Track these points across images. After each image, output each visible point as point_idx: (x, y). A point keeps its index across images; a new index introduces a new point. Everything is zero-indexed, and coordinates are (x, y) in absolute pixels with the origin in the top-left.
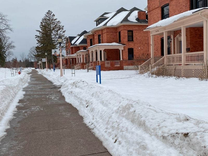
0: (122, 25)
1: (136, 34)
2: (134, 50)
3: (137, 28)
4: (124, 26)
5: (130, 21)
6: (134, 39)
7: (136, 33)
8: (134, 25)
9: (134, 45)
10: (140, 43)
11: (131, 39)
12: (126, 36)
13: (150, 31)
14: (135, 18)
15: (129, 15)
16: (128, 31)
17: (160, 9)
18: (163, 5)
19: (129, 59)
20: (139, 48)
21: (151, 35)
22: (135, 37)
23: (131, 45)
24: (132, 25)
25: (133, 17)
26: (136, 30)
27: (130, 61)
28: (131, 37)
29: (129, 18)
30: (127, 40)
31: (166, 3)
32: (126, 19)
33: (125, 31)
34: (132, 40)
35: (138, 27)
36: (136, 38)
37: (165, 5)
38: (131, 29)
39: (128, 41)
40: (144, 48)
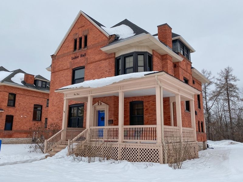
0: (2, 86)
1: (20, 99)
2: (14, 117)
3: (21, 92)
4: (5, 86)
5: (14, 83)
6: (17, 104)
7: (19, 97)
8: (18, 88)
9: (16, 112)
10: (23, 110)
11: (12, 104)
12: (6, 99)
13: (64, 93)
14: (21, 81)
15: (12, 75)
16: (10, 94)
17: (71, 71)
18: (75, 67)
19: (5, 129)
20: (22, 116)
21: (65, 98)
22: (18, 102)
23: (11, 111)
24: (16, 88)
25: (18, 79)
26: (20, 94)
27: (6, 132)
28: (12, 102)
29: (12, 79)
30: (6, 104)
31: (81, 66)
32: (8, 79)
33: (6, 93)
34: (14, 106)
35: (23, 91)
36: (20, 103)
37: (79, 67)
38: (14, 92)
39: (8, 106)
40: (27, 116)
